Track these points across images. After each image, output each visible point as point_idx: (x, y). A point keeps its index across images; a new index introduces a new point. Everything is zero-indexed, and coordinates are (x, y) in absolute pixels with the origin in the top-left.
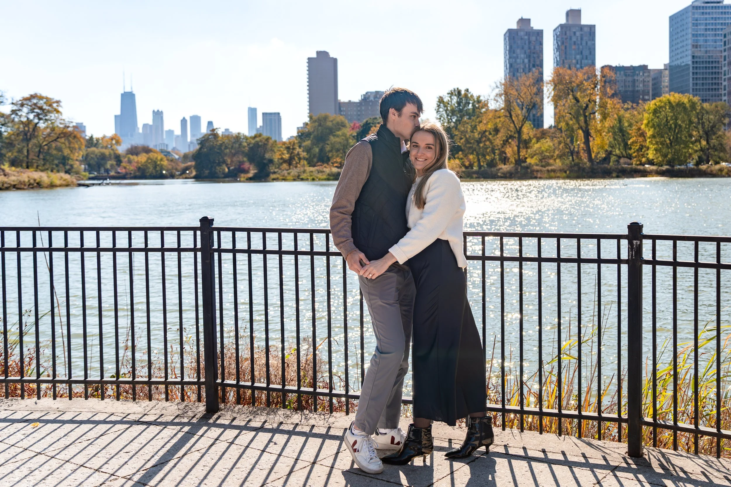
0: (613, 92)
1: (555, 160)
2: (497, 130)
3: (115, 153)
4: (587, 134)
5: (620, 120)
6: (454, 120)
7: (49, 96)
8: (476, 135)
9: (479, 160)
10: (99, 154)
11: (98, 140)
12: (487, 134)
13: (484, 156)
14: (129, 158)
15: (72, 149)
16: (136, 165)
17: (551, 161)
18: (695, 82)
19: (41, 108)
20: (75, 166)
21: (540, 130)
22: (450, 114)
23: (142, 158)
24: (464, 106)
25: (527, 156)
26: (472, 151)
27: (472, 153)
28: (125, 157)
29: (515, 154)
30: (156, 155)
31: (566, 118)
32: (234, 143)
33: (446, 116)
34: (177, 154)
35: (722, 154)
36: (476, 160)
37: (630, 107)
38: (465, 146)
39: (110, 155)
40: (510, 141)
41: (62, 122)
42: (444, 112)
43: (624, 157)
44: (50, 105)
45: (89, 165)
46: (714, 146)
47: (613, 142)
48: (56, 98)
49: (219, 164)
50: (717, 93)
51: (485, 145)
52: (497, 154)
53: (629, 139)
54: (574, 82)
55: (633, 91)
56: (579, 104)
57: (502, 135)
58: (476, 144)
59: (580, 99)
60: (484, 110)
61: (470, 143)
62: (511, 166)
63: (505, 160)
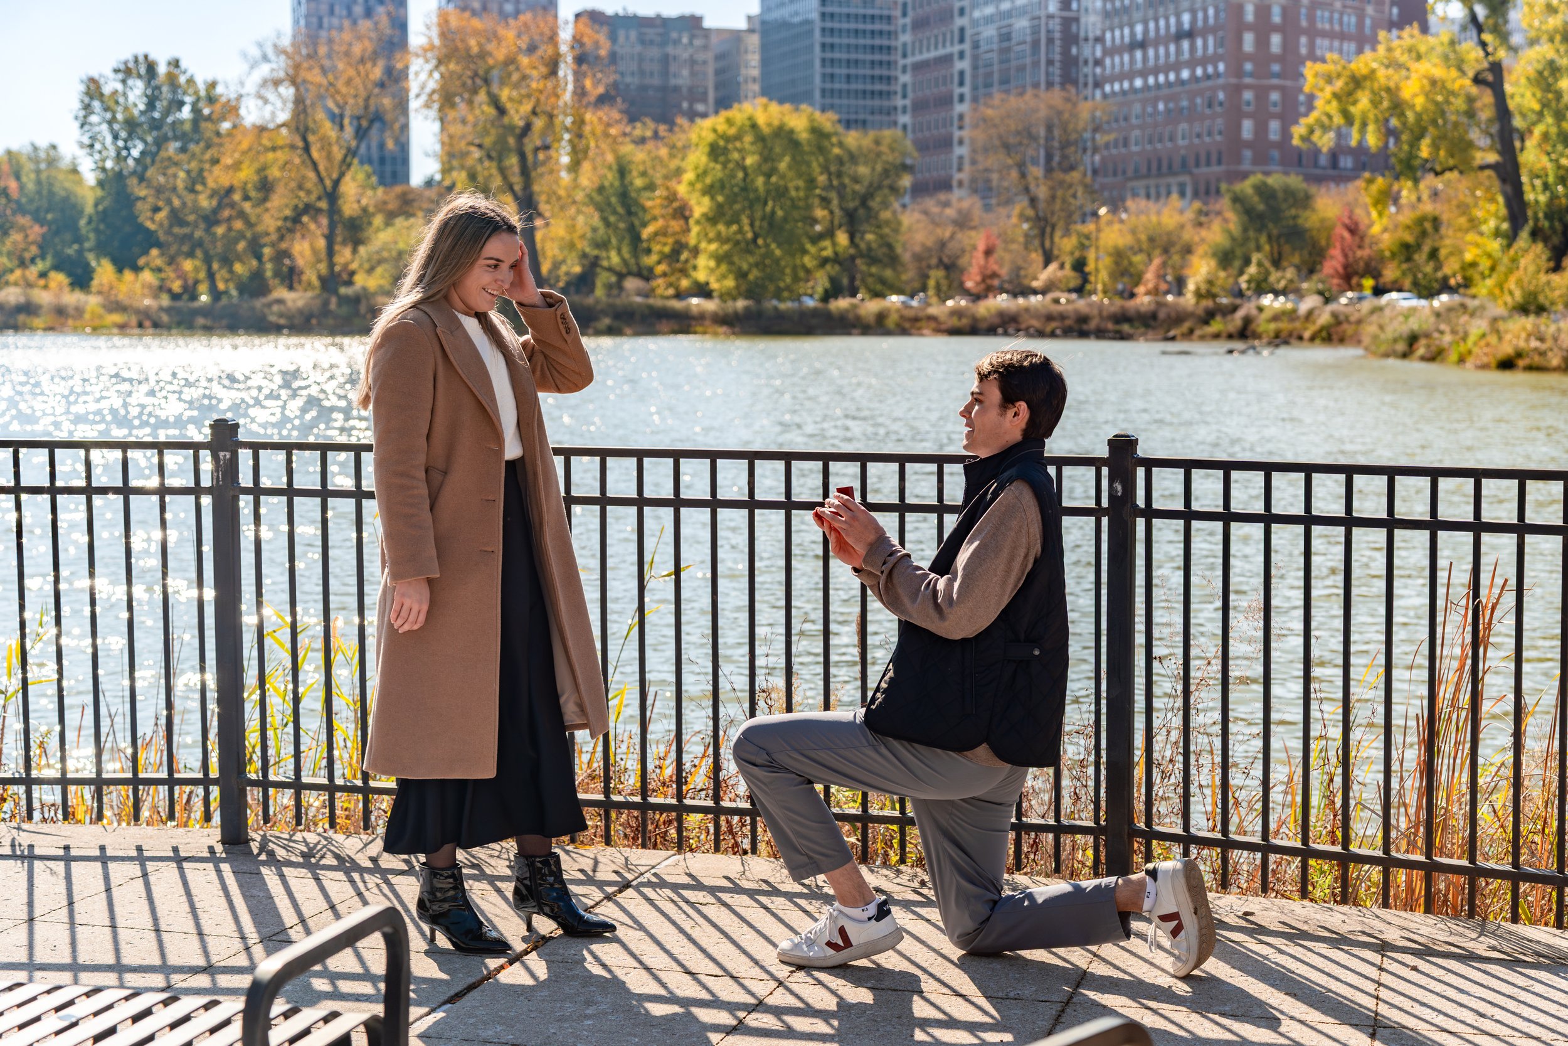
0: (601, 90)
2: (266, 187)
4: (529, 209)
5: (622, 171)
6: (135, 153)
8: (205, 202)
9: (211, 276)
12: (237, 197)
13: (227, 261)
18: (829, 70)
21: (398, 189)
22: (123, 134)
24: (167, 112)
25: (354, 266)
26: (193, 247)
27: (191, 255)
29: (318, 260)
31: (469, 162)
33: (109, 139)
35: (888, 273)
36: (202, 275)
37: (649, 134)
38: (169, 232)
40: (305, 219)
42: (104, 127)
43: (630, 273)
46: (870, 249)
47: (602, 231)
50: (885, 103)
51: (230, 229)
52: (266, 258)
53: (644, 225)
54: (490, 54)
55: (664, 89)
56: (506, 120)
57: (280, 203)
58: (202, 226)
59: (509, 106)
60: (226, 126)
61: (182, 223)
62: (309, 294)
63: (290, 277)
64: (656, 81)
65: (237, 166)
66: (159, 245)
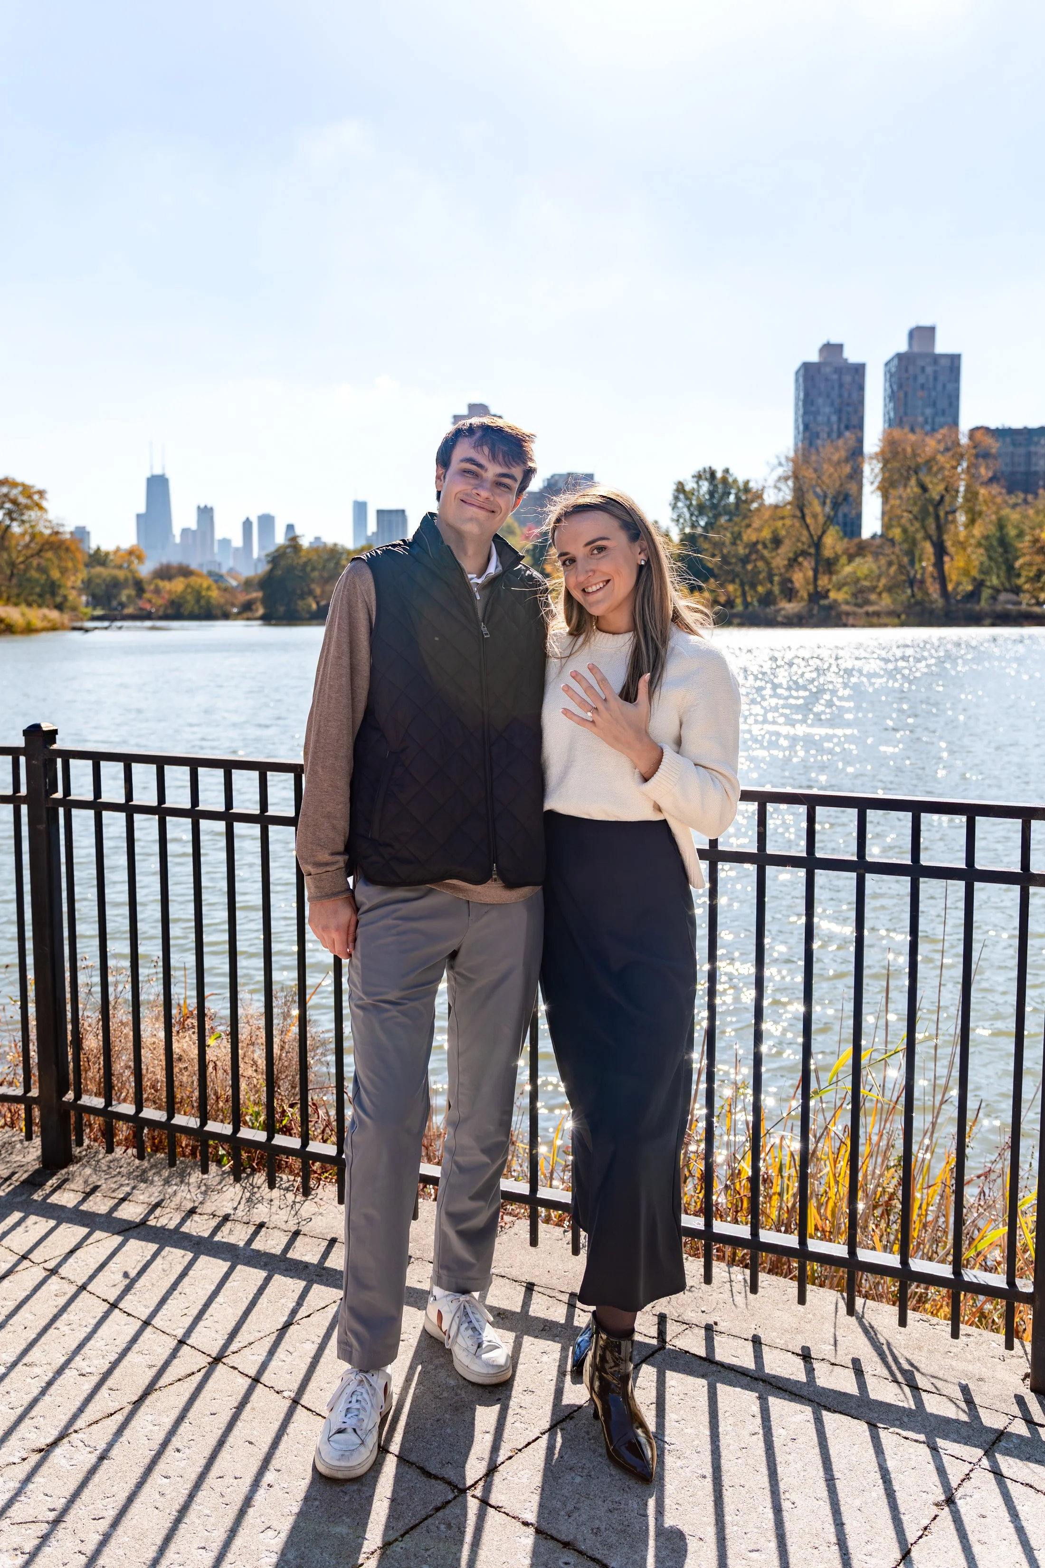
0: (991, 474)
1: (880, 594)
2: (777, 541)
3: (134, 578)
4: (941, 551)
5: (1001, 525)
6: (702, 523)
7: (28, 481)
8: (741, 550)
9: (744, 594)
10: (108, 579)
11: (107, 554)
12: (760, 547)
13: (753, 586)
14: (157, 586)
15: (64, 571)
16: (167, 596)
17: (873, 597)
19: (14, 502)
20: (71, 598)
21: (856, 540)
22: (696, 513)
23: (178, 586)
24: (722, 499)
25: (830, 587)
26: (733, 577)
27: (733, 581)
28: (150, 583)
29: (808, 584)
30: (199, 580)
31: (903, 521)
32: (328, 560)
33: (688, 515)
34: (235, 578)
36: (739, 593)
37: (1020, 501)
38: (721, 569)
39: (126, 580)
40: (800, 559)
41: (48, 524)
42: (686, 509)
43: (1006, 590)
44: (30, 497)
45: (94, 596)
47: (987, 563)
48: (39, 486)
49: (302, 597)
51: (755, 566)
52: (775, 583)
53: (1017, 558)
54: (919, 455)
55: (1028, 474)
56: (927, 495)
57: (786, 550)
58: (740, 565)
59: (930, 486)
60: (755, 505)
61: (729, 564)
62: (802, 604)
63: (790, 593)
64: (1022, 469)
65: (759, 530)
66: (715, 577)
